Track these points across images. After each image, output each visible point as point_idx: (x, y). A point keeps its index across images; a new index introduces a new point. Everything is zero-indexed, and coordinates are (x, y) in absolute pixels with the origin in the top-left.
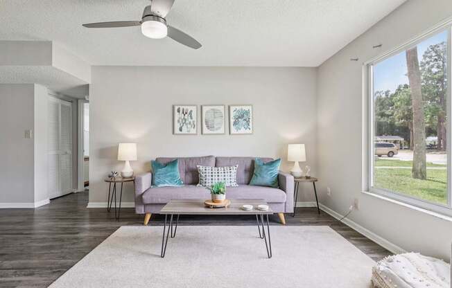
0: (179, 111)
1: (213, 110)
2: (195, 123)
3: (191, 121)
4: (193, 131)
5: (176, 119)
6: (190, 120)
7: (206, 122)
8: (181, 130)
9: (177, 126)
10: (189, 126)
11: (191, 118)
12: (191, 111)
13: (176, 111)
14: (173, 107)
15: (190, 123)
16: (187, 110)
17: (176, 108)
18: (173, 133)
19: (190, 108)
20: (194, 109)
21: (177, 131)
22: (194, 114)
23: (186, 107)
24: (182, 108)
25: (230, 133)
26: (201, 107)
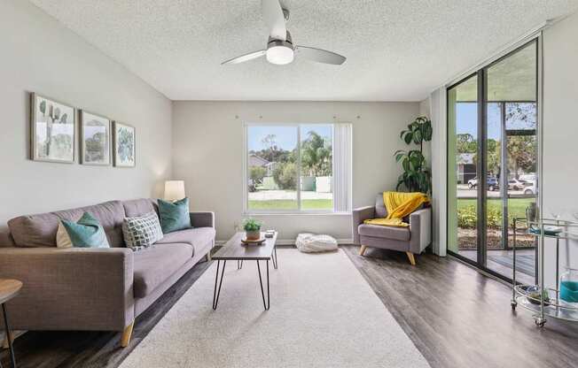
0: (43, 110)
1: (96, 123)
8: (48, 151)
10: (62, 146)
12: (65, 116)
13: (37, 108)
14: (31, 97)
16: (59, 111)
17: (38, 101)
19: (63, 109)
20: (70, 112)
23: (58, 105)
24: (48, 103)
25: (114, 165)
26: (80, 112)
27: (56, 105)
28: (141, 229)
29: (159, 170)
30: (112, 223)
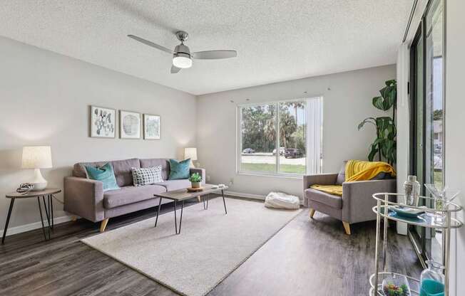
0: (96, 113)
1: (130, 116)
2: (114, 127)
3: (110, 124)
4: (112, 135)
5: (94, 120)
6: (108, 123)
7: (124, 126)
8: (98, 133)
9: (94, 128)
10: (107, 130)
11: (110, 122)
12: (110, 114)
13: (93, 112)
14: (90, 107)
15: (108, 126)
16: (105, 113)
17: (94, 109)
18: (90, 135)
19: (108, 112)
20: (112, 112)
21: (94, 133)
22: (112, 118)
23: (105, 110)
24: (99, 110)
25: (144, 138)
26: (120, 112)
27: (104, 110)
28: (141, 175)
29: (183, 141)
30: (128, 170)
